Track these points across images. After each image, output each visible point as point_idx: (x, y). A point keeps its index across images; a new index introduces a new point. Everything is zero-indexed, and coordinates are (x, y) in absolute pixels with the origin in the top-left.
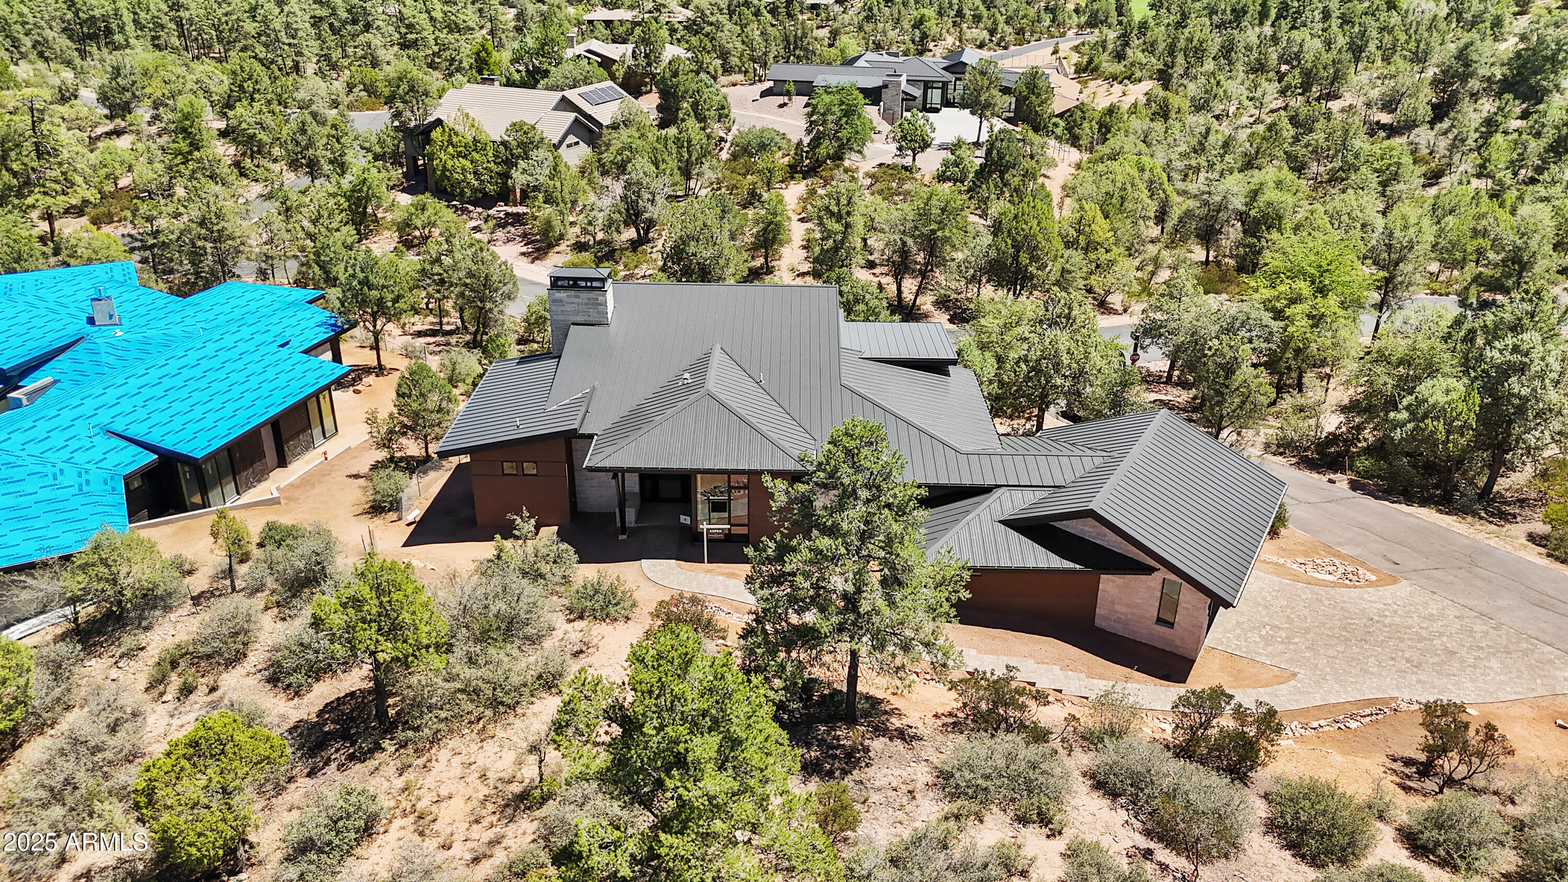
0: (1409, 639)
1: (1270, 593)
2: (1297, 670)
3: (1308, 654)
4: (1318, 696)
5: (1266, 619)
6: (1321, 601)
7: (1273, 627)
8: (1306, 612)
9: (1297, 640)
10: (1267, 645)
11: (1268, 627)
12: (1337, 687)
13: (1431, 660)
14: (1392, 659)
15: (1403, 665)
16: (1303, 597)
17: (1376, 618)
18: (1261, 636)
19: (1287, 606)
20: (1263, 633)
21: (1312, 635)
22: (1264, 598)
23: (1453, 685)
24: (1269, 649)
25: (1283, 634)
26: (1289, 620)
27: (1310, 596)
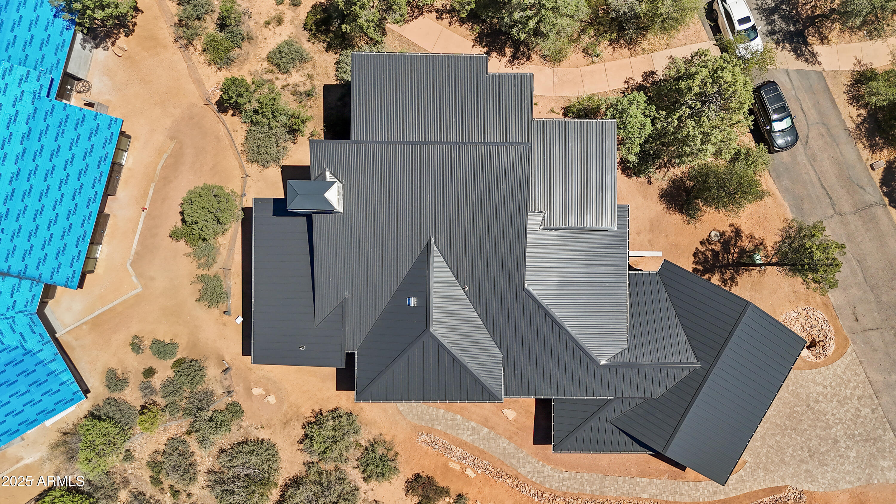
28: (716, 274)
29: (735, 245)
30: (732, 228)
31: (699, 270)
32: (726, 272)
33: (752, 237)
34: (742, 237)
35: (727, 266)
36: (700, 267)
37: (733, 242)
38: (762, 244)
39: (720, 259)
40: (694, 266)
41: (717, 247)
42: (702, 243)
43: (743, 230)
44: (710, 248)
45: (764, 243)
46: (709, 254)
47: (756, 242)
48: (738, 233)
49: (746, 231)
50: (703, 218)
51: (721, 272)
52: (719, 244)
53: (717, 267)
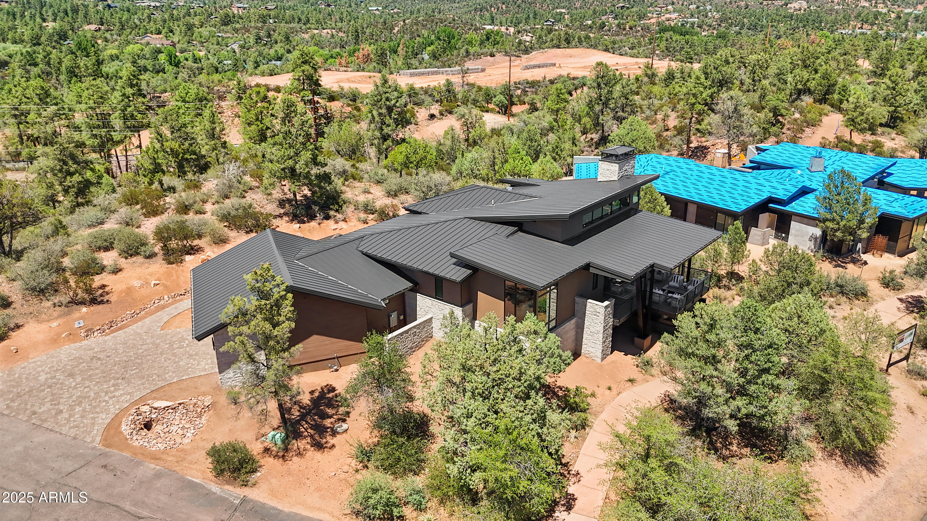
0: (98, 374)
1: (193, 365)
2: (162, 332)
3: (158, 341)
4: (148, 322)
5: (188, 349)
6: (158, 376)
7: (182, 347)
8: (166, 364)
9: (167, 346)
10: (182, 337)
11: (185, 345)
12: (139, 331)
13: (84, 364)
14: (109, 357)
15: (102, 356)
16: (170, 373)
17: (120, 381)
18: (187, 339)
19: (179, 362)
20: (187, 342)
21: (159, 352)
22: (194, 360)
23: (73, 354)
24: (180, 336)
25: (175, 346)
26: (174, 355)
27: (167, 376)
28: (308, 402)
29: (312, 436)
30: (329, 445)
31: (329, 393)
32: (299, 411)
33: (300, 454)
34: (312, 446)
35: (303, 417)
36: (331, 395)
37: (317, 437)
38: (283, 456)
39: (316, 417)
40: (336, 392)
41: (328, 422)
42: (348, 413)
43: (315, 452)
44: (335, 417)
45: (281, 460)
46: (330, 411)
47: (291, 454)
48: (318, 446)
49: (313, 454)
50: (368, 432)
51: (304, 408)
52: (329, 425)
53: (313, 409)
